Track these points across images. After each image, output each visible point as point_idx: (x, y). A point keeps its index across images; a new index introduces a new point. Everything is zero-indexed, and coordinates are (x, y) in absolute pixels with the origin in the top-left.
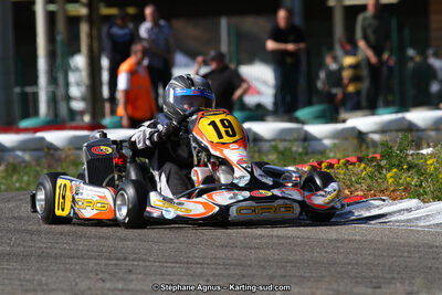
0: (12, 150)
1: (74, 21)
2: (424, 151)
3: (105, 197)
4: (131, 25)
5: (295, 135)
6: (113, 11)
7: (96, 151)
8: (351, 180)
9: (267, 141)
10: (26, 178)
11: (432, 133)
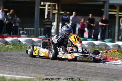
0: (36, 42)
1: (54, 14)
3: (46, 51)
4: (68, 16)
5: (103, 45)
6: (63, 13)
7: (44, 41)
8: (115, 55)
9: (96, 45)
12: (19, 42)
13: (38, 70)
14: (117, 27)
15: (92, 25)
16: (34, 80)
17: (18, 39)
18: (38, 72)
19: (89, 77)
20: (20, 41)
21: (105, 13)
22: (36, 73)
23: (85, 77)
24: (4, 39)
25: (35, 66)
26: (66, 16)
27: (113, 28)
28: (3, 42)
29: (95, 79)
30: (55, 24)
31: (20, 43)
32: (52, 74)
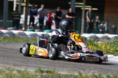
0: (5, 34)
1: (22, 7)
2: (99, 42)
10: (7, 40)
11: (102, 39)
13: (6, 61)
14: (83, 20)
15: (59, 17)
16: (3, 70)
18: (7, 62)
19: (56, 68)
21: (72, 6)
22: (5, 63)
23: (52, 67)
25: (4, 56)
26: (34, 9)
27: (79, 21)
29: (62, 70)
30: (23, 16)
32: (21, 65)
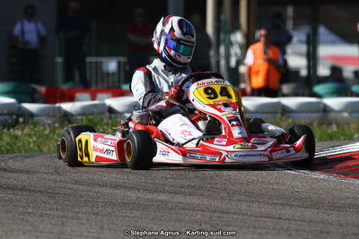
12: (107, 114)
17: (104, 104)
20: (111, 110)
24: (57, 105)
28: (54, 116)
31: (113, 116)
